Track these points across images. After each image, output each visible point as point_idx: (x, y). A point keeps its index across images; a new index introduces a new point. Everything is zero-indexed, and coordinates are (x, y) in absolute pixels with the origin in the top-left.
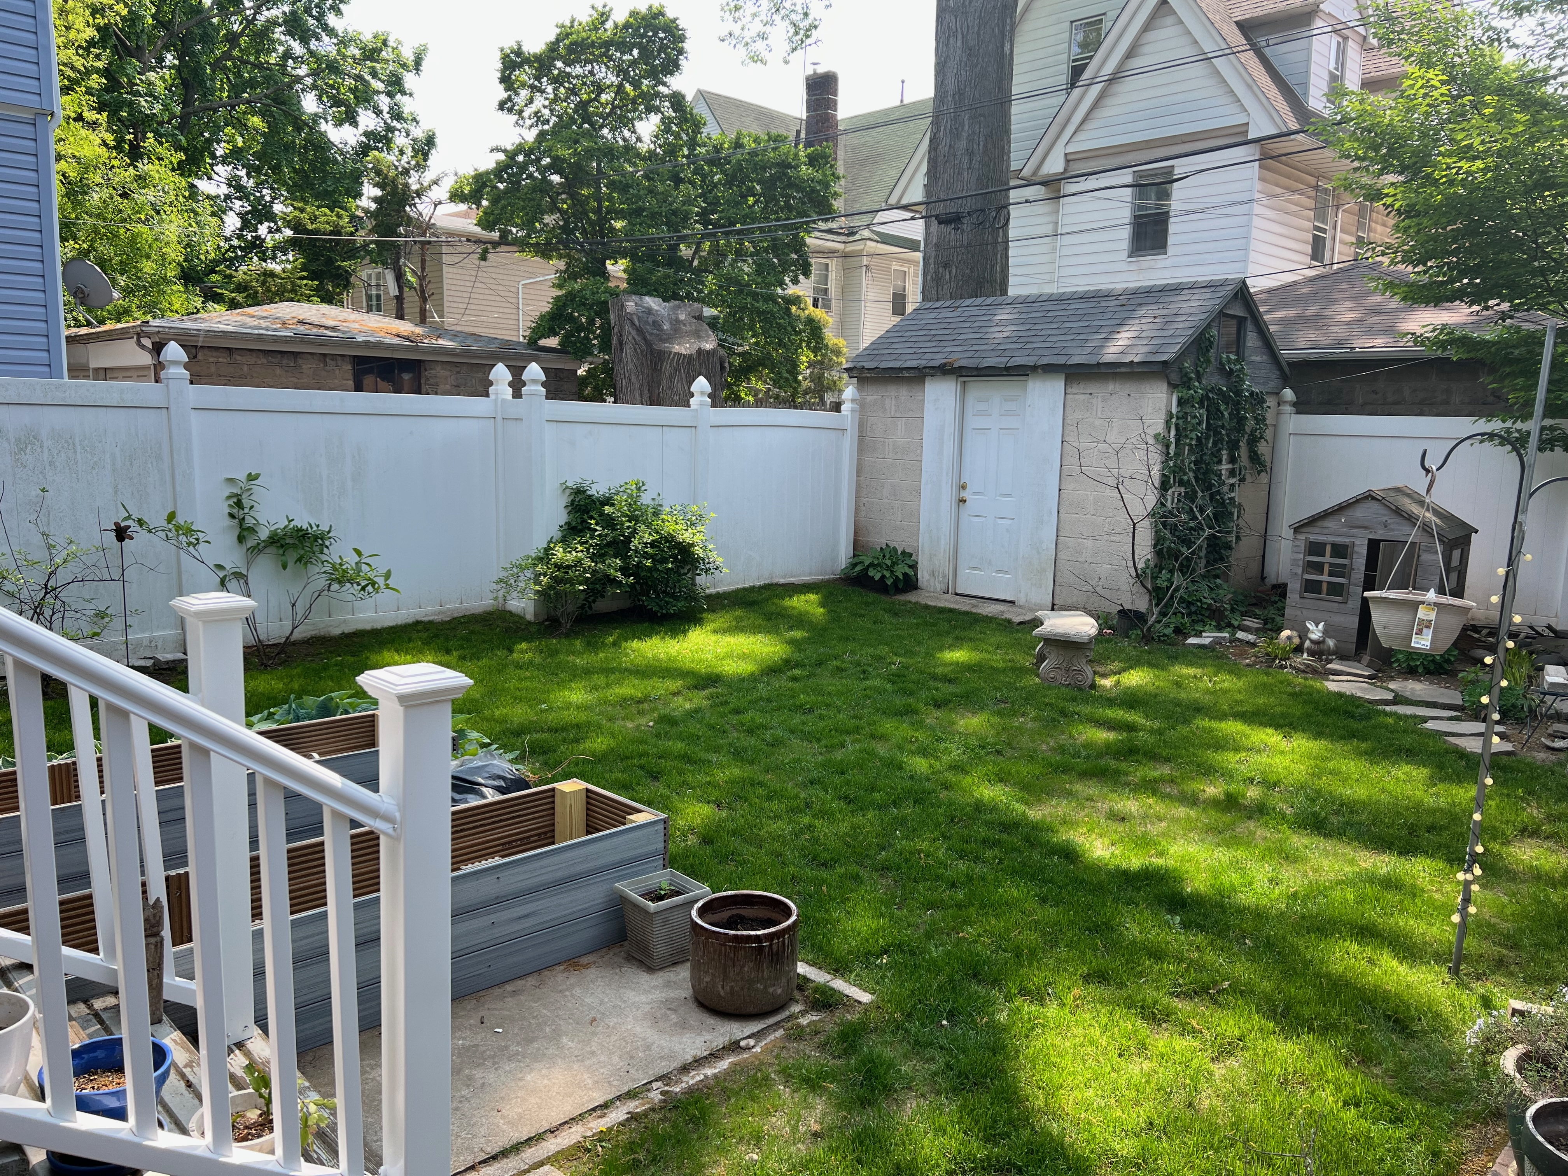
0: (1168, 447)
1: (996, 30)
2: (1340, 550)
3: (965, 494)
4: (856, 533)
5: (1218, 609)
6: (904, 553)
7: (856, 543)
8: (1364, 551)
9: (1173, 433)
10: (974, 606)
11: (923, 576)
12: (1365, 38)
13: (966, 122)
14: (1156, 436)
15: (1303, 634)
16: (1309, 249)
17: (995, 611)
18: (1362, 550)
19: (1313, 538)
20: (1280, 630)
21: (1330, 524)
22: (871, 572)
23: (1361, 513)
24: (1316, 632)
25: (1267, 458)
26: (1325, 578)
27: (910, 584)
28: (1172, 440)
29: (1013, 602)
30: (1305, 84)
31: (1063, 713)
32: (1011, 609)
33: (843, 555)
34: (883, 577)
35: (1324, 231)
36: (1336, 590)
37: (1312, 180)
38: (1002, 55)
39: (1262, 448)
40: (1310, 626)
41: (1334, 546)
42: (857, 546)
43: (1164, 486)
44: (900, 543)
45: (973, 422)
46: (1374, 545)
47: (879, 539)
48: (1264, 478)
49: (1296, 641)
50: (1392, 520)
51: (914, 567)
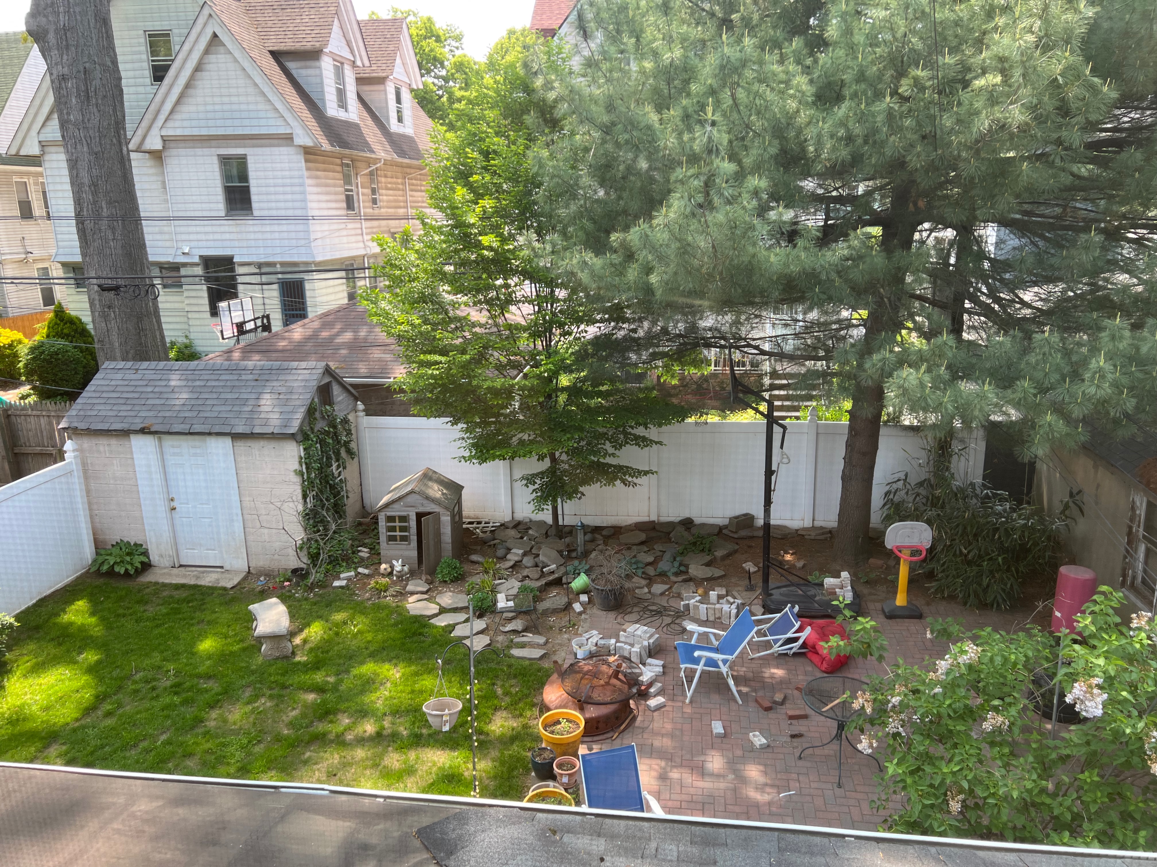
0: (303, 475)
1: (114, 140)
2: (404, 519)
3: (174, 504)
4: (94, 534)
5: (346, 555)
6: (136, 544)
7: (96, 541)
8: (414, 518)
9: (304, 466)
10: (198, 578)
11: (154, 558)
12: (354, 62)
13: (104, 206)
14: (295, 471)
15: (392, 567)
16: (344, 205)
17: (213, 580)
18: (413, 518)
19: (389, 514)
20: (380, 563)
21: (396, 506)
22: (117, 569)
23: (410, 499)
24: (398, 566)
25: (355, 450)
26: (398, 533)
27: (147, 566)
28: (304, 470)
29: (222, 567)
30: (323, 100)
31: (284, 687)
32: (224, 576)
33: (88, 552)
34: (126, 570)
35: (351, 191)
36: (404, 539)
37: (338, 161)
38: (122, 157)
39: (353, 445)
40: (394, 562)
41: (400, 517)
42: (98, 545)
43: (305, 497)
44: (132, 538)
45: (171, 461)
46: (420, 516)
47: (114, 536)
48: (356, 459)
49: (389, 570)
50: (425, 502)
51: (146, 553)
